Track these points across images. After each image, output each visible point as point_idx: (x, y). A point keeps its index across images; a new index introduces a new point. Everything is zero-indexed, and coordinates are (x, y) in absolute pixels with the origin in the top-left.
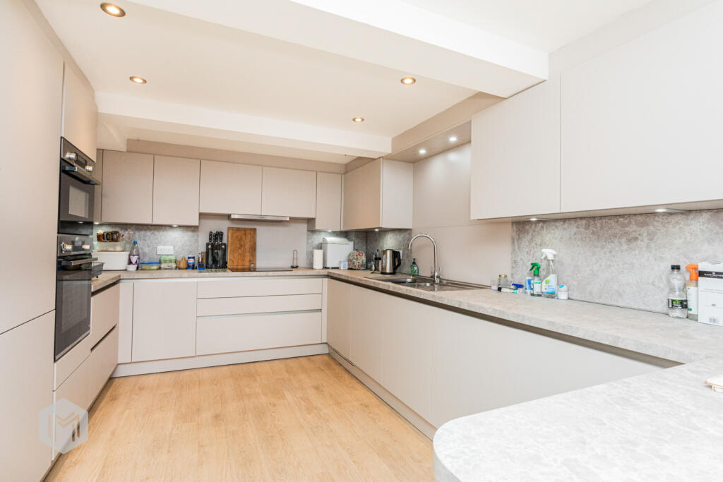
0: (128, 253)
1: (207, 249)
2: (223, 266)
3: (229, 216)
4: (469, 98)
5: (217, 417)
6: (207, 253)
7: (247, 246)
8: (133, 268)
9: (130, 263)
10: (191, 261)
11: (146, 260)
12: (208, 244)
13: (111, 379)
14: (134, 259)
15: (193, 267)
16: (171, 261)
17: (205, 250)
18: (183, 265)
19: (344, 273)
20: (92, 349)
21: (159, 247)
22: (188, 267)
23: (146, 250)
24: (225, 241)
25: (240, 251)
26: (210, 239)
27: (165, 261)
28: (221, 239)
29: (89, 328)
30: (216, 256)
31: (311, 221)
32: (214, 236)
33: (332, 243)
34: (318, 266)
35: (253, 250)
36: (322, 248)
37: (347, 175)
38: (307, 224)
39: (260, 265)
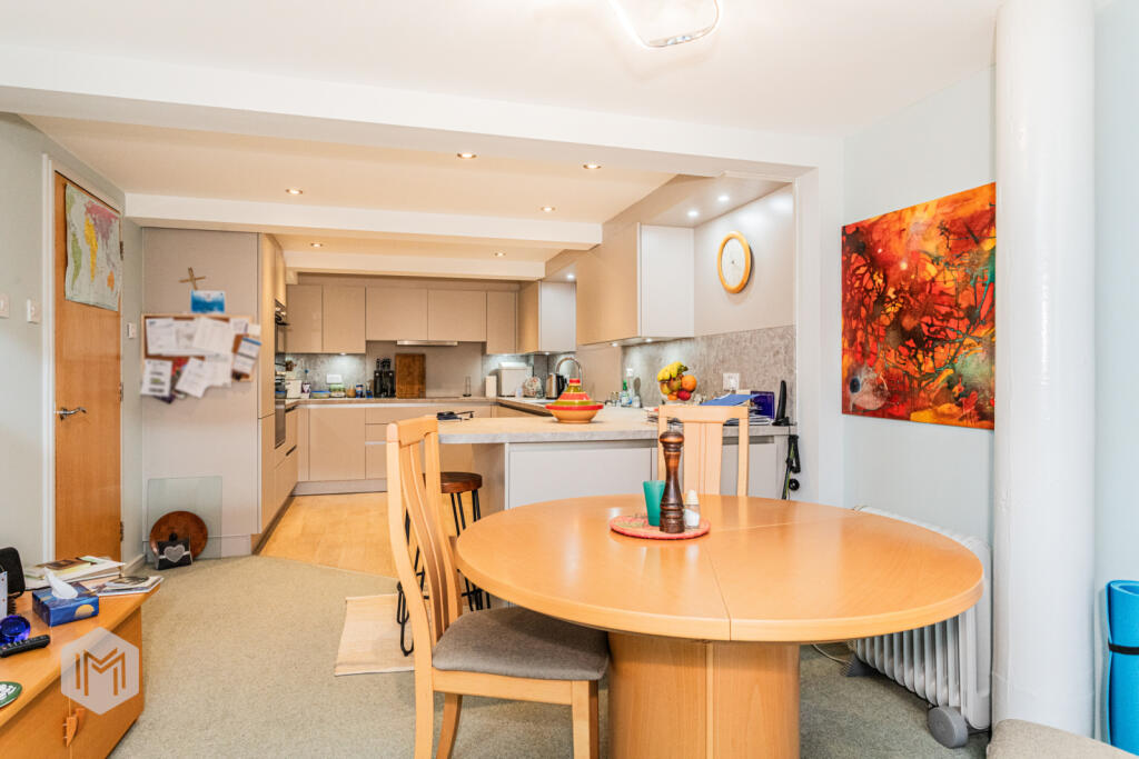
0: (300, 382)
1: (375, 376)
2: (391, 394)
3: (396, 342)
4: (667, 184)
5: (382, 514)
6: (375, 382)
7: (416, 374)
8: (306, 396)
9: (303, 391)
10: (359, 389)
11: (317, 388)
12: (375, 372)
13: (292, 496)
14: (306, 388)
15: (362, 396)
16: (340, 390)
17: (372, 378)
18: (351, 394)
19: (519, 400)
20: (288, 454)
21: (328, 376)
22: (356, 395)
23: (317, 379)
24: (392, 368)
25: (409, 379)
26: (378, 367)
27: (335, 390)
28: (389, 366)
29: (284, 437)
30: (383, 386)
31: (484, 344)
32: (384, 363)
33: (508, 369)
34: (491, 393)
35: (422, 378)
36: (497, 373)
37: (520, 293)
38: (481, 348)
39: (429, 393)
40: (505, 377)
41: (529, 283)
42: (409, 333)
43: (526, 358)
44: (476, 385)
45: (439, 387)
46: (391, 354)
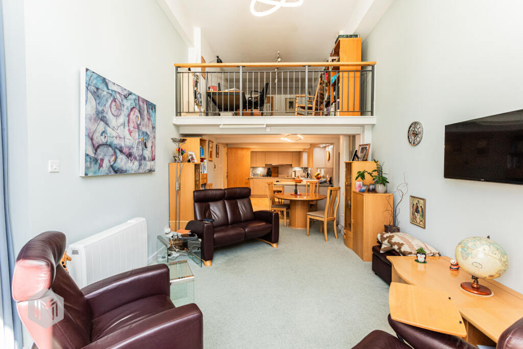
2: (271, 176)
3: (272, 164)
6: (267, 173)
7: (276, 171)
10: (264, 175)
11: (255, 175)
12: (267, 171)
16: (260, 175)
18: (262, 176)
21: (257, 172)
23: (255, 173)
24: (271, 170)
25: (275, 173)
27: (258, 175)
30: (269, 174)
31: (292, 165)
32: (269, 169)
33: (298, 171)
34: (293, 176)
35: (278, 172)
36: (295, 172)
37: (299, 154)
38: (291, 165)
39: (279, 176)
40: (296, 172)
41: (300, 152)
42: (275, 162)
43: (302, 168)
44: (290, 174)
45: (281, 174)
46: (271, 167)
